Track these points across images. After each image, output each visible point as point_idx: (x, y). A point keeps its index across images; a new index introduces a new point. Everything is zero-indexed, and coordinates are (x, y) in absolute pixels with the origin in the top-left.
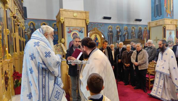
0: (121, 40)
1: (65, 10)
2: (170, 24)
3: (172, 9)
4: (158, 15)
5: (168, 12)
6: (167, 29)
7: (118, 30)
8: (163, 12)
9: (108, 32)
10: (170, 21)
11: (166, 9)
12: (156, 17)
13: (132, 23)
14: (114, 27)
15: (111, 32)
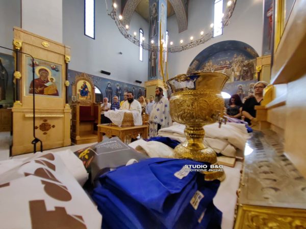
7: (118, 88)
14: (114, 84)
15: (110, 88)
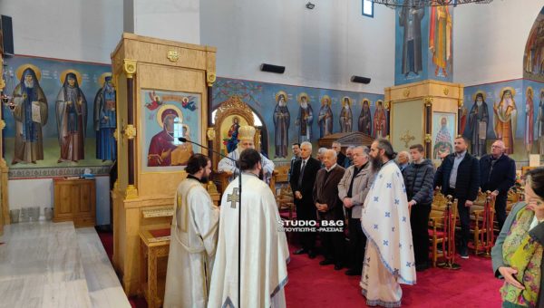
0: (311, 134)
1: (141, 39)
2: (444, 95)
3: (448, 54)
4: (412, 69)
5: (440, 63)
6: (434, 109)
8: (427, 62)
9: (275, 111)
10: (443, 87)
11: (434, 53)
12: (408, 73)
13: (343, 87)
14: (294, 96)
